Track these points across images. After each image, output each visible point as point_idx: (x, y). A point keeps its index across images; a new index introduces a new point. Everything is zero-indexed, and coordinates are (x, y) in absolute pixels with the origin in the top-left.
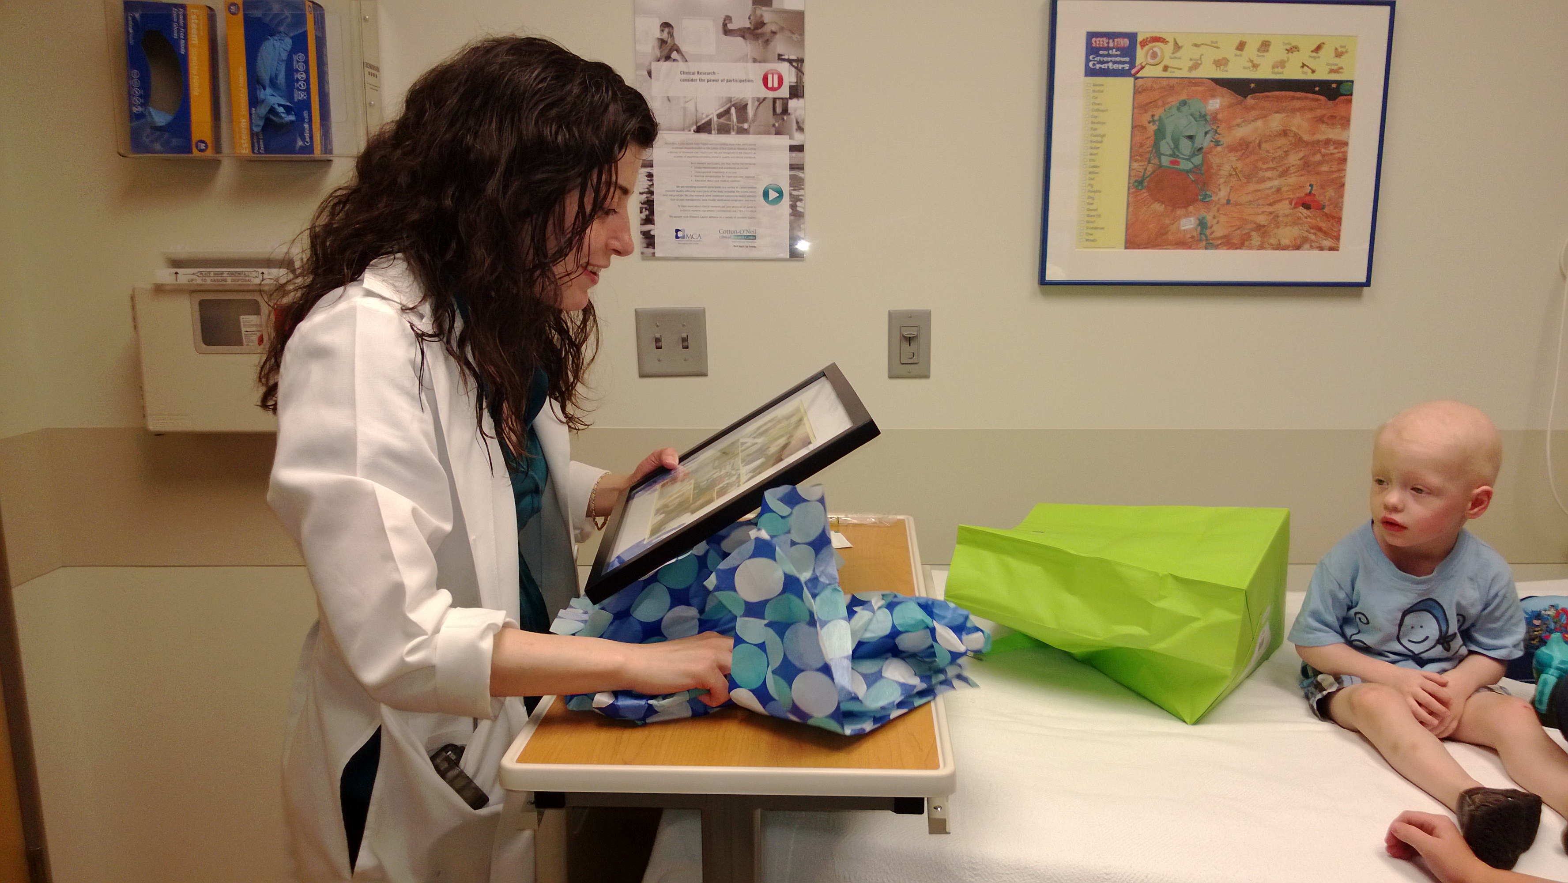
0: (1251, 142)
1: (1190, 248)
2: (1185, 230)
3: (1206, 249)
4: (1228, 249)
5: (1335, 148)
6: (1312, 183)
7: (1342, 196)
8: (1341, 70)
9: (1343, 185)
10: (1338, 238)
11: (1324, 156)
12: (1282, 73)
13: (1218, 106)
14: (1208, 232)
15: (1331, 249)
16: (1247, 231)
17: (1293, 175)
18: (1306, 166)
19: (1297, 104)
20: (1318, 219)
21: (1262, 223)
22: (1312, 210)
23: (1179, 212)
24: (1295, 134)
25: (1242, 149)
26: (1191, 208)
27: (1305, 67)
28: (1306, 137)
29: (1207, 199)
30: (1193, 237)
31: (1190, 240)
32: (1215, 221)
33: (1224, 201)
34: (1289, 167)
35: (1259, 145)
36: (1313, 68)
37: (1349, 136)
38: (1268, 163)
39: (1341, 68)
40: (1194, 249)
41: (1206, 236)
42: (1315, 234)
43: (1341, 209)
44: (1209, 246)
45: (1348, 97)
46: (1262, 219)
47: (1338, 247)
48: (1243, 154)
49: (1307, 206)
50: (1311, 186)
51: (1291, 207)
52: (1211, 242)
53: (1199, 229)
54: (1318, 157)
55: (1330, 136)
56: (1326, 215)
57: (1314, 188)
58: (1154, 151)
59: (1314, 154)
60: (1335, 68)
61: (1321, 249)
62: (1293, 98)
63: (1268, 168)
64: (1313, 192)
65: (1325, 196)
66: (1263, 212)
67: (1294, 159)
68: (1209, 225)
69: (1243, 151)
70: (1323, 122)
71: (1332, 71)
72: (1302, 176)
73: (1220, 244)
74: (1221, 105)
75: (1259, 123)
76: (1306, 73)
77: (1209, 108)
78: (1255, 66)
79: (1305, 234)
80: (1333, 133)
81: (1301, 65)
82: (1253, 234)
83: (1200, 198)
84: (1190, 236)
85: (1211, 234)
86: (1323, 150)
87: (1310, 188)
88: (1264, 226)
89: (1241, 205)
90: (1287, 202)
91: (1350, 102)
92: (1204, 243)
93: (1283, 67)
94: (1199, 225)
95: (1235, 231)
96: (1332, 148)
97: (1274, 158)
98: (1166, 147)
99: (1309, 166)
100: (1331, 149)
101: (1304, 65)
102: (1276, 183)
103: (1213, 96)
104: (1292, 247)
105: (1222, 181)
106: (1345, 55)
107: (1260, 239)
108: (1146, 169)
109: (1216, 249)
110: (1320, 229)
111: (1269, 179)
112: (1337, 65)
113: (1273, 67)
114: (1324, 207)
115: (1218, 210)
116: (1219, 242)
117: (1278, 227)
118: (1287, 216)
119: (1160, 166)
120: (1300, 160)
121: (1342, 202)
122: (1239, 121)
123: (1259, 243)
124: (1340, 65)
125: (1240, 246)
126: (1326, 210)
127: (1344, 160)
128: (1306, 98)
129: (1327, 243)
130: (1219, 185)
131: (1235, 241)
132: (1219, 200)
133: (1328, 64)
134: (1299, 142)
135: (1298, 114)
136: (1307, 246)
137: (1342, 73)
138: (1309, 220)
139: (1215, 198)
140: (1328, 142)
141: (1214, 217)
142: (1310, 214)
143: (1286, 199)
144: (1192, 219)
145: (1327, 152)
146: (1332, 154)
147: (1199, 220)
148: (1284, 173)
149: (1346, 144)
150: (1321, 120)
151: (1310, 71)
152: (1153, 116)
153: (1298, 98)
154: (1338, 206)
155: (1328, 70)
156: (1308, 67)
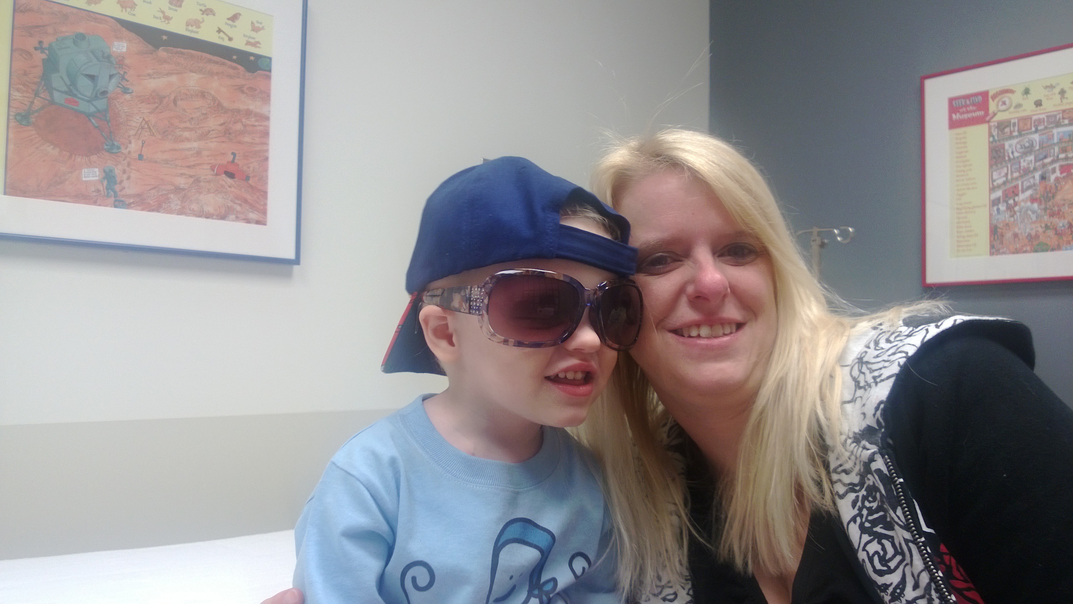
0: (165, 97)
1: (95, 203)
2: (87, 182)
3: (116, 207)
4: (143, 210)
5: (256, 121)
6: (235, 151)
7: (266, 170)
8: (258, 45)
9: (266, 159)
10: (264, 212)
11: (245, 126)
12: (197, 32)
13: (124, 50)
14: (117, 188)
15: (258, 222)
16: (164, 192)
17: (214, 140)
18: (227, 133)
19: (215, 68)
20: (243, 190)
21: (182, 186)
22: (236, 180)
23: (79, 159)
24: (214, 99)
25: (154, 103)
26: (94, 158)
27: (222, 34)
28: (226, 104)
29: (115, 151)
30: (98, 191)
31: (95, 194)
32: (125, 176)
33: (136, 156)
34: (209, 132)
35: (175, 101)
36: (231, 36)
37: (269, 111)
38: (185, 122)
39: (258, 43)
40: (100, 205)
41: (115, 193)
42: (240, 205)
43: (266, 183)
44: (119, 203)
45: (267, 73)
46: (181, 182)
47: (266, 222)
48: (157, 107)
49: (231, 175)
50: (234, 154)
51: (213, 173)
52: (122, 199)
53: (105, 183)
54: (239, 127)
55: (251, 107)
56: (251, 187)
57: (237, 158)
58: (43, 83)
59: (235, 123)
60: (252, 41)
61: (248, 221)
62: (210, 61)
63: (186, 128)
64: (236, 161)
65: (249, 168)
66: (182, 174)
67: (213, 123)
68: (118, 180)
69: (157, 105)
70: (243, 92)
71: (248, 43)
72: (223, 142)
73: (131, 204)
74: (128, 48)
75: (174, 79)
76: (223, 39)
77: (114, 49)
78: (167, 18)
79: (230, 204)
80: (254, 106)
81: (217, 29)
82: (172, 196)
83: (106, 147)
84: (93, 189)
85: (121, 190)
86: (244, 120)
87: (232, 156)
88: (183, 189)
89: (156, 162)
90: (209, 167)
91: (269, 77)
92: (113, 199)
93: (199, 27)
94: (104, 178)
95: (150, 190)
96: (253, 119)
97: (192, 118)
98: (58, 81)
99: (230, 134)
100: (252, 121)
101: (219, 31)
102: (195, 145)
103: (119, 38)
104: (217, 216)
105: (132, 132)
106: (262, 31)
107: (179, 202)
108: (32, 103)
109: (128, 208)
110: (246, 201)
111: (188, 140)
112: (254, 38)
113: (188, 24)
114: (247, 178)
115: (129, 165)
116: (132, 201)
117: (201, 193)
118: (209, 182)
119: (52, 102)
120: (221, 125)
121: (267, 177)
122: (150, 71)
123: (178, 207)
124: (257, 40)
125: (157, 208)
126: (251, 182)
127: (266, 134)
128: (223, 64)
129: (253, 216)
130: (129, 137)
131: (151, 202)
132: (129, 152)
133: (244, 36)
134: (218, 107)
135: (216, 77)
136: (233, 217)
137: (259, 47)
138: (233, 189)
139: (125, 151)
140: (248, 113)
141: (124, 172)
142: (233, 183)
143: (209, 164)
144: (97, 170)
145: (248, 122)
146: (254, 126)
147: (105, 171)
148: (203, 137)
149: (267, 118)
150: (240, 89)
151: (226, 39)
152: (40, 42)
153: (216, 63)
154: (263, 179)
155: (245, 42)
156: (223, 32)
